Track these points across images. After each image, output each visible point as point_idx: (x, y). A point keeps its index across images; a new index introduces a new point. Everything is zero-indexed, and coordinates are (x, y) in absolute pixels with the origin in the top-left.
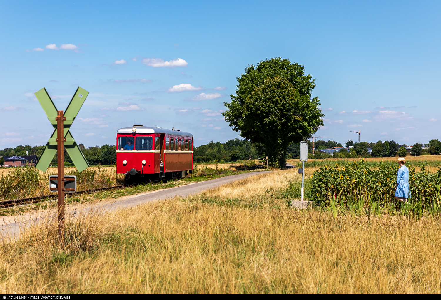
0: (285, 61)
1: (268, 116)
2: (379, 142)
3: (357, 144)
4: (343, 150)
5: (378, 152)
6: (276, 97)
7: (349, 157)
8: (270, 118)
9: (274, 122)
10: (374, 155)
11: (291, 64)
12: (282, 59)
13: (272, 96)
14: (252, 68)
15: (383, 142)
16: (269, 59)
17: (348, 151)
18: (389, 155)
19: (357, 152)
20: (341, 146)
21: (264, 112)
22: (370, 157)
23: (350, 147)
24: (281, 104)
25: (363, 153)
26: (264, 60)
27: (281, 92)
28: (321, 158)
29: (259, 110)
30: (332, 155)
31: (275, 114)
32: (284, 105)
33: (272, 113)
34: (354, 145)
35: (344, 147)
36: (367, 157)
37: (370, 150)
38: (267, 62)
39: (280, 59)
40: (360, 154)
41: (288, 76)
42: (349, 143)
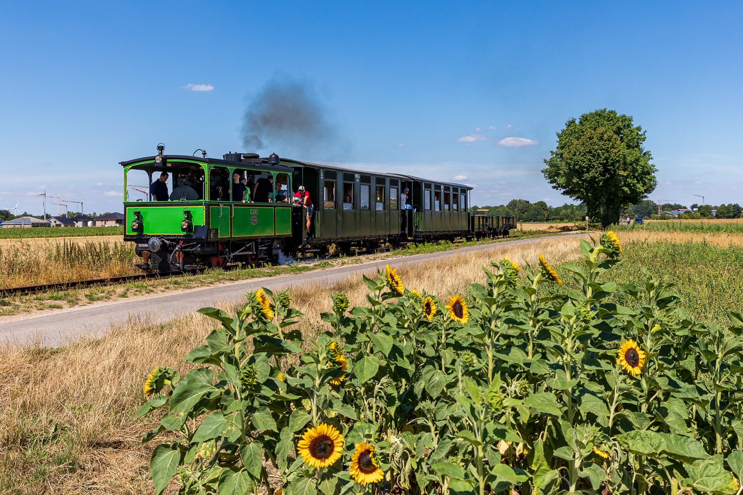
0: (612, 112)
1: (588, 172)
2: (723, 205)
3: (701, 206)
4: (688, 212)
5: (721, 214)
6: (597, 150)
7: (693, 218)
8: (590, 173)
9: (595, 178)
10: (717, 217)
11: (618, 115)
12: (607, 110)
13: (593, 149)
14: (573, 122)
15: (726, 205)
16: (593, 111)
17: (693, 213)
18: (733, 217)
19: (701, 214)
20: (686, 208)
21: (584, 167)
22: (714, 218)
23: (695, 209)
24: (603, 157)
25: (707, 215)
26: (587, 113)
27: (603, 145)
28: (665, 219)
29: (577, 164)
30: (677, 216)
31: (596, 169)
32: (606, 159)
33: (593, 168)
34: (698, 208)
35: (690, 209)
36: (711, 218)
37: (714, 212)
38: (591, 114)
39: (605, 110)
40: (704, 216)
41: (615, 128)
42: (694, 206)
